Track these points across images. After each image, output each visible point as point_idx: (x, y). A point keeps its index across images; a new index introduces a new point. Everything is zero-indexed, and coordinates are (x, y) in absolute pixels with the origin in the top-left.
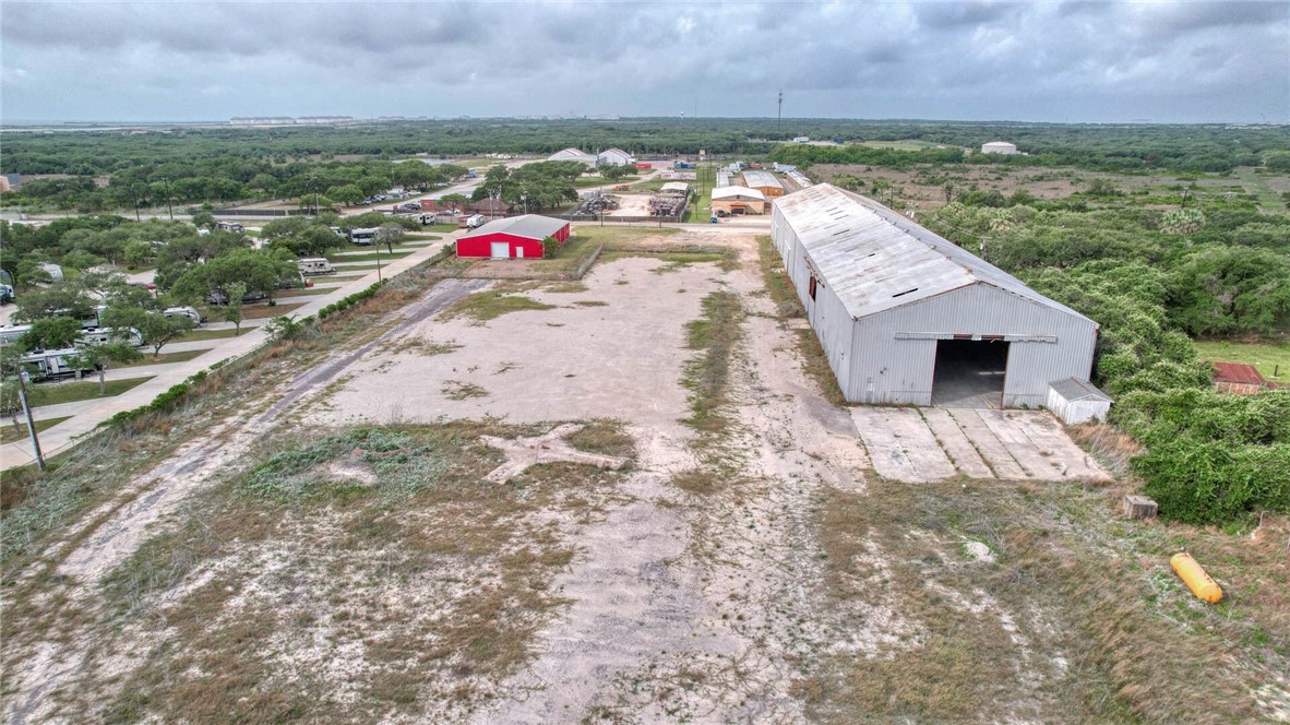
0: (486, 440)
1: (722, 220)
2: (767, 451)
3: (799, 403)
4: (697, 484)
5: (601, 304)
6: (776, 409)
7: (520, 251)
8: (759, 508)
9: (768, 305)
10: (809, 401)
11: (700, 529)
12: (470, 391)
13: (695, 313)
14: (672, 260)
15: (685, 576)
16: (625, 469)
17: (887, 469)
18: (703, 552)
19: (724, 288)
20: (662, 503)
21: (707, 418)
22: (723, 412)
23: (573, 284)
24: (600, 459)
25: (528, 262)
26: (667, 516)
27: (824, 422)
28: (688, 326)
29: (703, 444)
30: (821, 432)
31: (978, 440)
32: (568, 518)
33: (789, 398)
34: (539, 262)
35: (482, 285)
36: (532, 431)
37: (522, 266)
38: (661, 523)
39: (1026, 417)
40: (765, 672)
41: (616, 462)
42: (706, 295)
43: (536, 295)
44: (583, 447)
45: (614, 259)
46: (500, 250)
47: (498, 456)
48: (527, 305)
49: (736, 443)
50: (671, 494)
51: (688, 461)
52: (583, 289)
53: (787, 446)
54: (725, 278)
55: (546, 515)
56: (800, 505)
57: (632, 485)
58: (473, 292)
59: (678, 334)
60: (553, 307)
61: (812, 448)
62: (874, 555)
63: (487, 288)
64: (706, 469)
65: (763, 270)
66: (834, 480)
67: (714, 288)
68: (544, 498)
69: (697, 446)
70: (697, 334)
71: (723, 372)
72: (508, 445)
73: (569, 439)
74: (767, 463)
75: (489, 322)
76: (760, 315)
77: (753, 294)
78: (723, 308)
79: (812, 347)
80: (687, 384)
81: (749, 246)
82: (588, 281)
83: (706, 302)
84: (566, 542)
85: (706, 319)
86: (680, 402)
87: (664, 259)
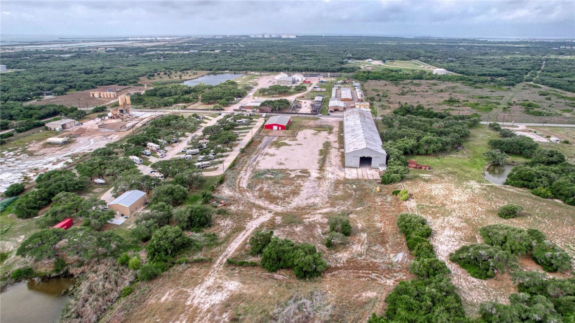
0: (287, 172)
1: (331, 114)
2: (330, 174)
3: (337, 167)
4: (319, 178)
5: (301, 144)
6: (333, 168)
7: (280, 128)
8: (327, 181)
9: (337, 145)
10: (339, 166)
11: (319, 184)
12: (281, 164)
13: (321, 147)
14: (317, 130)
15: (317, 188)
16: (309, 176)
17: (347, 177)
18: (319, 186)
19: (328, 140)
20: (314, 180)
21: (321, 169)
22: (324, 168)
23: (294, 138)
24: (305, 175)
25: (282, 131)
26: (315, 182)
27: (340, 170)
28: (319, 150)
29: (320, 173)
30: (339, 171)
31: (363, 173)
32: (302, 182)
33: (336, 166)
34: (285, 131)
35: (274, 138)
36: (294, 170)
37: (281, 133)
38: (314, 183)
39: (374, 170)
40: (325, 196)
41: (308, 175)
42: (324, 142)
43: (287, 141)
44: (302, 173)
45: (303, 130)
46: (275, 128)
47: (290, 174)
48: (286, 144)
49: (326, 173)
50: (315, 179)
51: (318, 175)
52: (297, 140)
53: (333, 173)
54: (329, 137)
55: (299, 182)
56: (333, 181)
57: (310, 178)
58: (273, 140)
59: (317, 153)
60: (291, 145)
61: (337, 174)
62: (341, 187)
63: (275, 139)
64: (320, 176)
65: (338, 134)
66: (339, 178)
67: (326, 140)
68: (298, 179)
69: (319, 173)
70: (321, 152)
71: (325, 161)
72: (291, 172)
73: (300, 172)
74: (330, 176)
75: (279, 149)
76: (335, 148)
77: (334, 142)
78: (327, 145)
79: (343, 156)
80: (318, 163)
81: (336, 125)
82: (298, 137)
83: (324, 144)
84: (302, 184)
85: (323, 149)
86: (317, 166)
87: (315, 130)
